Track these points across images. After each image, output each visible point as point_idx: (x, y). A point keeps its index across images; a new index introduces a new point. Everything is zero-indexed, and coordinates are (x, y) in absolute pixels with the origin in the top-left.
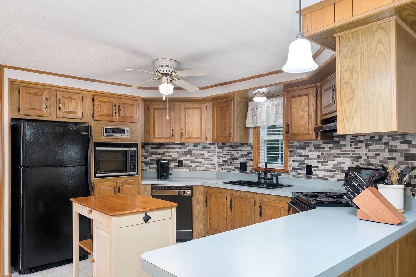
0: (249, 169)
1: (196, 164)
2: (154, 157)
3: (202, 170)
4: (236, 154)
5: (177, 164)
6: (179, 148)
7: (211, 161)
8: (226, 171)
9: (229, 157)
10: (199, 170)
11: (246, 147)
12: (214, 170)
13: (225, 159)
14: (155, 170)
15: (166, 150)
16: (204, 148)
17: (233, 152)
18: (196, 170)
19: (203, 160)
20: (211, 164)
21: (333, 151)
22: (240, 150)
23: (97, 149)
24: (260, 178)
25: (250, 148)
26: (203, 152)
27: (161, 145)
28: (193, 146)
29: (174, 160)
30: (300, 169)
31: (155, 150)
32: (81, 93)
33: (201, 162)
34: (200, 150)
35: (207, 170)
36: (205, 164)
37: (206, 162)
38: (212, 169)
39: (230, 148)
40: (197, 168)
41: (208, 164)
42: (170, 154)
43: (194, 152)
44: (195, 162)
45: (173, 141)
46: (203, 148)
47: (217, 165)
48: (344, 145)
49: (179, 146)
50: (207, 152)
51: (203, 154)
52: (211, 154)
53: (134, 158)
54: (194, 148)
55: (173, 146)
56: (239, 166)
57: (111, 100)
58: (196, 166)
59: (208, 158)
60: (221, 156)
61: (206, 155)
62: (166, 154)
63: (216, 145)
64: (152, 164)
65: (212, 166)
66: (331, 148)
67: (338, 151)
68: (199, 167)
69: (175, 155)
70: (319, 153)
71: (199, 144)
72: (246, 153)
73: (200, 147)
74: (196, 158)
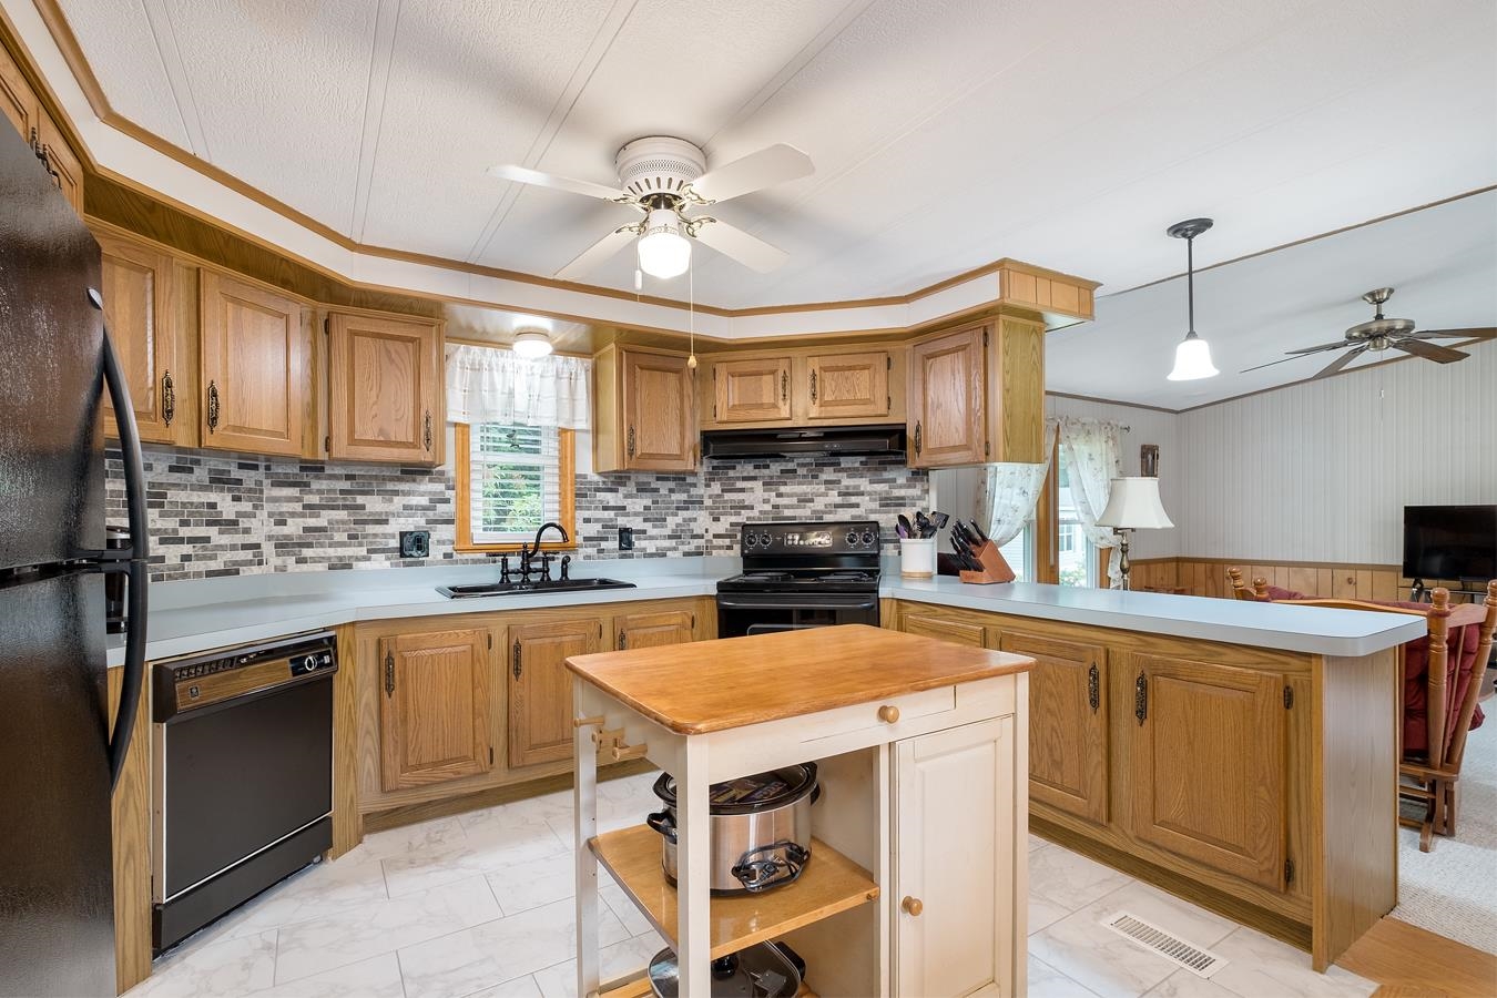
0: (436, 552)
1: (187, 549)
3: (210, 574)
4: (374, 504)
7: (247, 531)
8: (322, 567)
9: (342, 515)
10: (198, 575)
11: (423, 484)
12: (256, 570)
13: (312, 522)
16: (219, 480)
17: (361, 499)
18: (185, 576)
19: (213, 532)
20: (245, 547)
21: (675, 497)
22: (396, 493)
25: (440, 487)
26: (213, 497)
28: (172, 469)
30: (606, 539)
33: (207, 540)
34: (203, 488)
35: (230, 571)
36: (222, 547)
37: (226, 540)
38: (250, 563)
39: (344, 485)
40: (191, 567)
41: (233, 547)
43: (173, 495)
44: (181, 541)
45: (169, 435)
46: (213, 480)
47: (268, 549)
50: (229, 497)
51: (213, 506)
52: (246, 506)
54: (176, 477)
56: (395, 543)
58: (186, 558)
59: (235, 523)
60: (293, 515)
61: (227, 506)
63: (262, 470)
65: (248, 555)
66: (671, 491)
68: (199, 558)
71: (198, 462)
72: (424, 501)
73: (201, 474)
74: (184, 523)
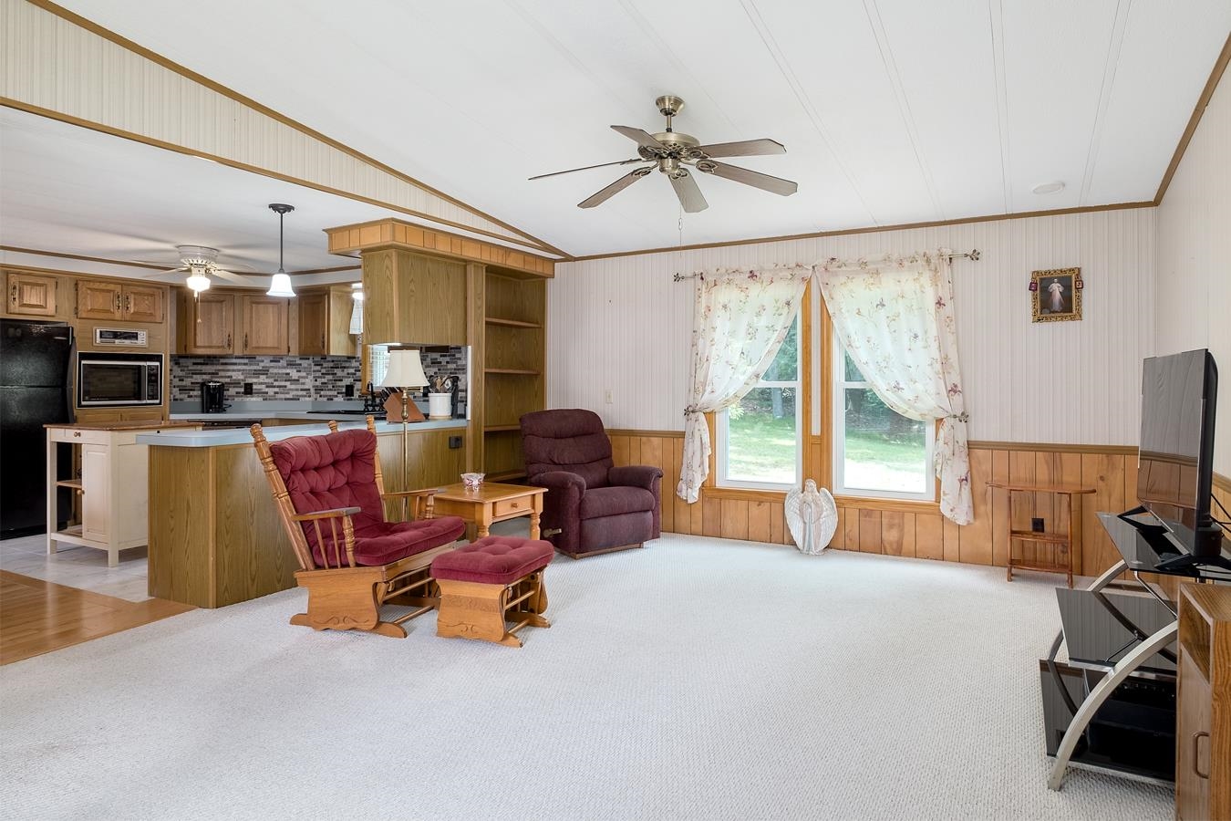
0: (356, 394)
1: (277, 390)
2: (199, 379)
3: (286, 399)
4: (339, 373)
5: (242, 390)
6: (245, 364)
7: (303, 384)
8: (325, 399)
9: (330, 377)
10: (281, 399)
11: (354, 364)
12: (307, 399)
13: (323, 380)
14: (198, 400)
15: (221, 367)
16: (291, 364)
17: (336, 371)
18: (276, 399)
19: (288, 384)
20: (302, 390)
21: (449, 366)
22: (345, 367)
23: (83, 362)
24: (366, 406)
25: (358, 364)
26: (288, 371)
27: (210, 359)
28: (271, 361)
29: (236, 384)
31: (199, 367)
32: (54, 276)
33: (285, 387)
34: (284, 368)
35: (296, 399)
36: (290, 389)
37: (293, 387)
38: (305, 396)
39: (331, 365)
40: (278, 396)
41: (297, 390)
42: (229, 374)
43: (271, 370)
44: (274, 387)
45: (230, 352)
46: (288, 365)
47: (312, 391)
48: (460, 359)
49: (246, 361)
50: (295, 371)
51: (288, 374)
52: (304, 374)
53: (154, 377)
54: (272, 364)
55: (234, 361)
56: (344, 390)
57: (111, 287)
58: (276, 393)
59: (298, 380)
60: (319, 377)
61: (294, 374)
62: (221, 374)
63: (311, 358)
64: (194, 390)
65: (304, 393)
66: (448, 362)
67: (454, 366)
68: (281, 393)
69: (237, 376)
70: (436, 370)
71: (282, 359)
72: (352, 371)
73: (283, 363)
74: (275, 380)
